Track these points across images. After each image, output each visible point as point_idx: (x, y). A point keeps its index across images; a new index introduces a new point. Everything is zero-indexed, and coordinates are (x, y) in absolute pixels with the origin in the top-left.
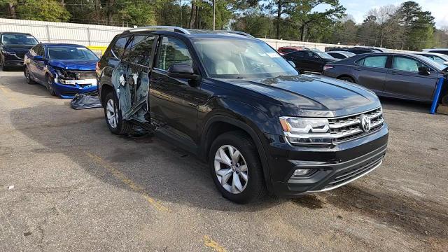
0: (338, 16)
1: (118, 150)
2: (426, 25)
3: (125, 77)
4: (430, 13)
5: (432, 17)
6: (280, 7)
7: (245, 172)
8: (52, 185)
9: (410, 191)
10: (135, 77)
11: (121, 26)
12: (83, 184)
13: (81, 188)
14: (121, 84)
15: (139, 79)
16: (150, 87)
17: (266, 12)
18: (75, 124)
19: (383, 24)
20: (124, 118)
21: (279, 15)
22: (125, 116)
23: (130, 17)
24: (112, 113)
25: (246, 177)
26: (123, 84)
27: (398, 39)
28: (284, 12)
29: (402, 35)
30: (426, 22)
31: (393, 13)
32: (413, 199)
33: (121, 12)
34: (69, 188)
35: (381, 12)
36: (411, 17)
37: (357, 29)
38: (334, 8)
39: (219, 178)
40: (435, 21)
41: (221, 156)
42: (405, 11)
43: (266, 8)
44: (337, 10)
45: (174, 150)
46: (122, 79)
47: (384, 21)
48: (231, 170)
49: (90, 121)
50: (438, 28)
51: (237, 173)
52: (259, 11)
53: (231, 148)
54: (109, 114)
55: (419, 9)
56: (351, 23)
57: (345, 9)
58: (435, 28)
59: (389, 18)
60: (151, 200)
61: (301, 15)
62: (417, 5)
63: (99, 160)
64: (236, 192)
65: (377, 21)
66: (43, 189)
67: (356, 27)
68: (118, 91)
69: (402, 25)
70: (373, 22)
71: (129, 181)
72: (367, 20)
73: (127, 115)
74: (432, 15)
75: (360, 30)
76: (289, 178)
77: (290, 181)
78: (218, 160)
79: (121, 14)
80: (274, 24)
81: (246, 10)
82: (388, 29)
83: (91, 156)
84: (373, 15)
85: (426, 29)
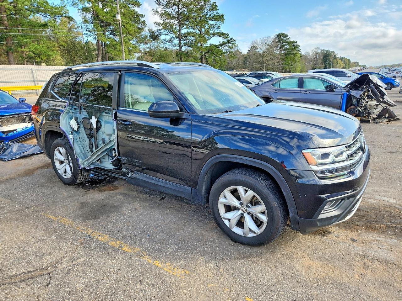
0: (229, 47)
1: (83, 205)
2: (295, 52)
3: (76, 119)
4: (297, 42)
5: (298, 45)
6: (180, 40)
7: (263, 213)
8: (22, 270)
9: (385, 199)
10: (94, 120)
11: (24, 64)
12: (62, 258)
13: (61, 266)
14: (73, 129)
15: (98, 122)
16: (118, 129)
17: (168, 45)
18: (11, 179)
19: (264, 52)
20: (82, 166)
21: (181, 48)
22: (83, 163)
23: (33, 55)
24: (62, 162)
25: (264, 218)
26: (76, 129)
27: (277, 64)
28: (185, 45)
29: (278, 60)
30: (294, 49)
31: (269, 42)
32: (392, 207)
33: (23, 49)
34: (47, 268)
35: (261, 42)
36: (283, 46)
37: (243, 58)
38: (225, 40)
39: (226, 222)
40: (300, 48)
41: (227, 198)
42: (278, 41)
43: (168, 41)
44: (228, 42)
45: (147, 193)
46: (73, 123)
47: (264, 50)
48: (240, 212)
49: (29, 173)
50: (303, 54)
51: (249, 213)
52: (162, 46)
53: (241, 189)
54: (57, 164)
55: (288, 39)
56: (238, 52)
57: (235, 41)
58: (301, 54)
59: (267, 47)
60: (158, 263)
61: (199, 48)
62: (286, 36)
63: (66, 221)
64: (251, 235)
65: (258, 50)
66: (11, 277)
67: (243, 56)
68: (70, 137)
69: (277, 52)
70: (255, 52)
71: (118, 242)
72: (250, 50)
73: (86, 163)
74: (298, 44)
75: (246, 58)
76: (320, 214)
77: (321, 216)
78: (222, 203)
79: (23, 52)
80: (177, 56)
81: (149, 44)
82: (268, 56)
83: (53, 218)
84: (255, 45)
85: (295, 55)
